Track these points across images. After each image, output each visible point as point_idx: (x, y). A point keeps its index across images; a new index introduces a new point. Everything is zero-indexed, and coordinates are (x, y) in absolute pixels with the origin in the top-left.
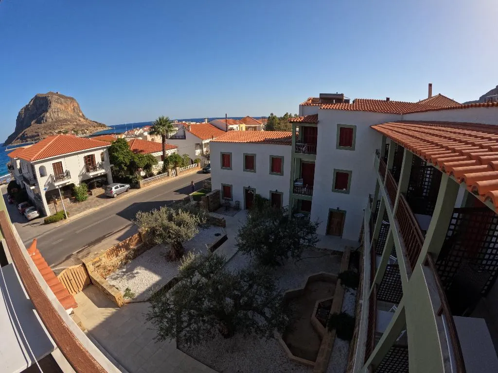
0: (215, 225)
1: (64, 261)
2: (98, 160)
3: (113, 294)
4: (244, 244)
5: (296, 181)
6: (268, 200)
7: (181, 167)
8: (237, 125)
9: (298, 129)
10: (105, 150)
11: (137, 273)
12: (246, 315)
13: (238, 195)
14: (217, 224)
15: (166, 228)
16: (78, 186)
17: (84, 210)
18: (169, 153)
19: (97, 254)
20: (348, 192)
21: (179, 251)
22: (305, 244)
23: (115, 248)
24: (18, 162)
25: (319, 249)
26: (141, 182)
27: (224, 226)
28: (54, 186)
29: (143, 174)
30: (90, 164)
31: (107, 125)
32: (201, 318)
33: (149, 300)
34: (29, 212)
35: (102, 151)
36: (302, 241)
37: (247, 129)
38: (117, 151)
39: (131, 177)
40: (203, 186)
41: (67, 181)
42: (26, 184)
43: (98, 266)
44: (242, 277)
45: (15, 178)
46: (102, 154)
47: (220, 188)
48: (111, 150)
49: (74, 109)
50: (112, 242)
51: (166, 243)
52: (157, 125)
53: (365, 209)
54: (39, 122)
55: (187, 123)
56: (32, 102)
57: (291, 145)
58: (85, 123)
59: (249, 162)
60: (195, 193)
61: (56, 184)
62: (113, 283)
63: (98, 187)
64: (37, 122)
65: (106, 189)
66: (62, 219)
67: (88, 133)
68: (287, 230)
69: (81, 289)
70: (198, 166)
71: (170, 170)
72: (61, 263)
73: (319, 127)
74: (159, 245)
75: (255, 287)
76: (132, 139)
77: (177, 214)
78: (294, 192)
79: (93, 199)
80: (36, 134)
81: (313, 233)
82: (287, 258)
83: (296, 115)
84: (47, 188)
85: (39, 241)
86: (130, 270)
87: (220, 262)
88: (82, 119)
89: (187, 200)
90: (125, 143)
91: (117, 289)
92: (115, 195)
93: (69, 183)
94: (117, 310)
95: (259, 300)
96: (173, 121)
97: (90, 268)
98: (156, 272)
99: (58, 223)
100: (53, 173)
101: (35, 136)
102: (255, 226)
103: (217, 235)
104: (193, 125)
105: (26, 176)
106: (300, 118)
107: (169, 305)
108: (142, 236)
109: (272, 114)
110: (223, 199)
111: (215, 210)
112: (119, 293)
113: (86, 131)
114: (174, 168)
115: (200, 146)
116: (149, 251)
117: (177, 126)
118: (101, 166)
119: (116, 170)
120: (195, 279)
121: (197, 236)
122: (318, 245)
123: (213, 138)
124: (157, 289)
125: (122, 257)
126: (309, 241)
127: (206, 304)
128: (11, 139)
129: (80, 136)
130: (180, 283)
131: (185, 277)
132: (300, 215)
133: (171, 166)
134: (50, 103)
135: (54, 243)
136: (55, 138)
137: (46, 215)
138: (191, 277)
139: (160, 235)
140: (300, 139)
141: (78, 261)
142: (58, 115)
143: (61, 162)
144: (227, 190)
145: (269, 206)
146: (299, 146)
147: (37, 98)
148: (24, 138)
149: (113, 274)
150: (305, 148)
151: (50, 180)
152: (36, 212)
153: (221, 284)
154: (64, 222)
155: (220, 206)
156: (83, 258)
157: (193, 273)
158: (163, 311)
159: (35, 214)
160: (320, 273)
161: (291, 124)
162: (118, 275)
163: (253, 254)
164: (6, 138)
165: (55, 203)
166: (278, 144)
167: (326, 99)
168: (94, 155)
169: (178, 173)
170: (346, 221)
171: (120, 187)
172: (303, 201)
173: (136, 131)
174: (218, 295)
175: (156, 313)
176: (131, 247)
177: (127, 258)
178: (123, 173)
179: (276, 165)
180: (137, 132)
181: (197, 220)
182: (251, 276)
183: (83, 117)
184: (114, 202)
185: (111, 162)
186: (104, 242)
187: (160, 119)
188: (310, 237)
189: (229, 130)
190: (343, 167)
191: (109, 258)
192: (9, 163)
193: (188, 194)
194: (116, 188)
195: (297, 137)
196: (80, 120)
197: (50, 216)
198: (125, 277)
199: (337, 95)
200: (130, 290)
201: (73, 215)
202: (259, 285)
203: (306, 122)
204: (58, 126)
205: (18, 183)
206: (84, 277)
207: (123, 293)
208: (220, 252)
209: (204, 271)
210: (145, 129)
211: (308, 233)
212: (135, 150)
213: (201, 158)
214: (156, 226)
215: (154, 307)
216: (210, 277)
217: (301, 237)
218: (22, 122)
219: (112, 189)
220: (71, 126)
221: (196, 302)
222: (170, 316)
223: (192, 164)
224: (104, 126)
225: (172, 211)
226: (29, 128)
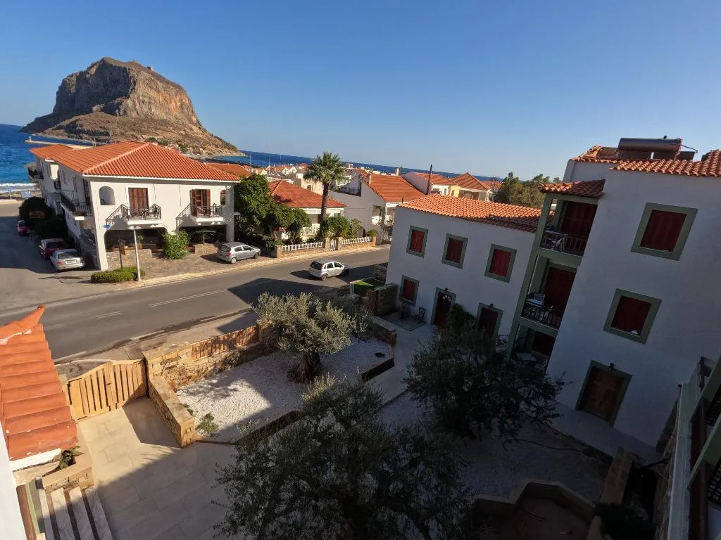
0: (379, 338)
1: (109, 349)
2: (215, 199)
3: (179, 420)
4: (418, 383)
5: (531, 296)
6: (473, 318)
7: (345, 238)
8: (447, 187)
9: (554, 205)
10: (229, 187)
11: (235, 390)
12: (393, 520)
13: (426, 299)
14: (384, 337)
15: (301, 327)
16: (173, 234)
17: (174, 273)
18: (331, 212)
19: (176, 346)
20: (642, 340)
21: (313, 368)
22: (529, 412)
23: (210, 342)
24: (55, 169)
25: (557, 433)
26: (280, 248)
27: (393, 344)
28: (126, 224)
29: (285, 236)
30: (199, 204)
31: (238, 148)
32: (313, 502)
33: (237, 443)
34: (60, 256)
35: (223, 188)
36: (523, 406)
37: (462, 194)
38: (249, 193)
39: (265, 238)
40: (374, 274)
41: (152, 222)
42: (66, 210)
43: (170, 368)
44: (403, 441)
45: (43, 194)
46: (223, 193)
47: (398, 282)
48: (239, 190)
49: (181, 107)
50: (209, 331)
51: (294, 350)
52: (318, 164)
53: (682, 384)
54: (111, 110)
55: (367, 171)
56: (93, 71)
57: (534, 232)
58: (201, 136)
59: (454, 250)
60: (358, 282)
61: (130, 222)
62: (189, 400)
63: (208, 241)
64: (104, 110)
65: (220, 248)
66: (128, 280)
67: (205, 155)
68: (499, 379)
69: (122, 403)
70: (371, 241)
71: (327, 240)
72: (101, 352)
73: (602, 205)
74: (284, 352)
75: (421, 467)
76: (277, 179)
77: (324, 309)
78: (523, 315)
79: (193, 259)
80: (102, 130)
81: (549, 398)
82: (490, 428)
83: (557, 180)
84: (111, 225)
85: (48, 313)
86: (225, 383)
87: (372, 403)
88: (195, 129)
89: (345, 291)
90: (264, 184)
91: (191, 412)
92: (234, 261)
93: (157, 226)
94: (175, 451)
95: (424, 497)
96: (344, 164)
97: (155, 368)
98: (265, 394)
99: (118, 284)
100: (127, 204)
101: (102, 134)
102: (442, 357)
103: (379, 355)
104: (375, 177)
105: (70, 197)
106: (564, 185)
107: (267, 459)
108: (260, 332)
109: (511, 174)
110: (401, 300)
111: (384, 315)
112: (192, 420)
113: (201, 149)
114: (335, 237)
115: (380, 210)
116: (264, 358)
117: (350, 172)
118: (218, 212)
119: (242, 223)
120: (323, 423)
121: (346, 349)
122: (555, 423)
123: (403, 201)
124: (258, 425)
125: (218, 359)
126: (539, 409)
127: (330, 475)
128: (40, 125)
129: (188, 155)
130: (297, 423)
131: (309, 413)
132: (527, 357)
133: (331, 233)
134: (135, 83)
135: (99, 317)
136: (139, 148)
137: (99, 268)
138: (319, 416)
139: (289, 336)
140: (555, 223)
141: (137, 352)
142: (150, 109)
143: (146, 189)
144: (409, 288)
145: (474, 328)
146: (550, 236)
147: (103, 66)
148: (75, 132)
149: (193, 384)
150: (562, 241)
151: (119, 213)
152: (78, 259)
153: (364, 443)
154: (132, 286)
155: (393, 310)
156: (147, 349)
157: (323, 412)
158: (251, 471)
159: (77, 262)
160: (553, 483)
161: (544, 196)
162: (201, 387)
163: (429, 404)
164: (32, 120)
165: (122, 252)
166: (510, 227)
167: (633, 150)
168: (209, 191)
169: (340, 246)
170: (628, 395)
171: (245, 249)
172: (538, 333)
173: (286, 168)
174: (353, 465)
175: (240, 471)
176: (238, 346)
177: (226, 362)
178: (253, 230)
179: (500, 262)
180: (287, 171)
181: (353, 324)
182: (419, 444)
183: (198, 123)
184: (228, 270)
185: (236, 209)
186: (194, 329)
187: (325, 157)
188: (541, 402)
189: (432, 192)
190: (637, 289)
191: (195, 357)
192: (33, 165)
193: (348, 281)
194: (236, 250)
195: (549, 218)
196: (192, 129)
197: (107, 272)
198: (212, 393)
199: (664, 140)
200: (213, 418)
201: (154, 276)
202: (427, 465)
203: (573, 194)
204: (149, 128)
205: (48, 204)
206: (136, 382)
207: (197, 421)
208: (376, 384)
209: (343, 411)
210: (300, 168)
211: (537, 396)
212: (277, 198)
213: (379, 230)
214: (286, 321)
215: (240, 459)
216: (349, 424)
217: (522, 398)
218: (71, 101)
219: (230, 250)
220: (175, 135)
221: (314, 466)
222: (261, 484)
223: (364, 236)
224: (234, 148)
225: (317, 302)
226: (87, 116)
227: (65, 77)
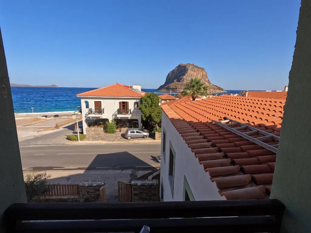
2: (131, 106)
16: (111, 122)
30: (124, 109)
31: (224, 89)
35: (135, 101)
41: (99, 116)
49: (202, 76)
54: (179, 81)
56: (176, 69)
58: (208, 86)
61: (89, 115)
64: (177, 81)
80: (175, 87)
88: (207, 83)
92: (129, 138)
100: (94, 108)
128: (161, 88)
134: (187, 70)
142: (191, 78)
143: (101, 102)
147: (179, 66)
148: (168, 89)
168: (128, 102)
171: (137, 132)
183: (208, 81)
218: (169, 80)
219: (128, 132)
224: (222, 89)
226: (172, 84)
227: (169, 72)
